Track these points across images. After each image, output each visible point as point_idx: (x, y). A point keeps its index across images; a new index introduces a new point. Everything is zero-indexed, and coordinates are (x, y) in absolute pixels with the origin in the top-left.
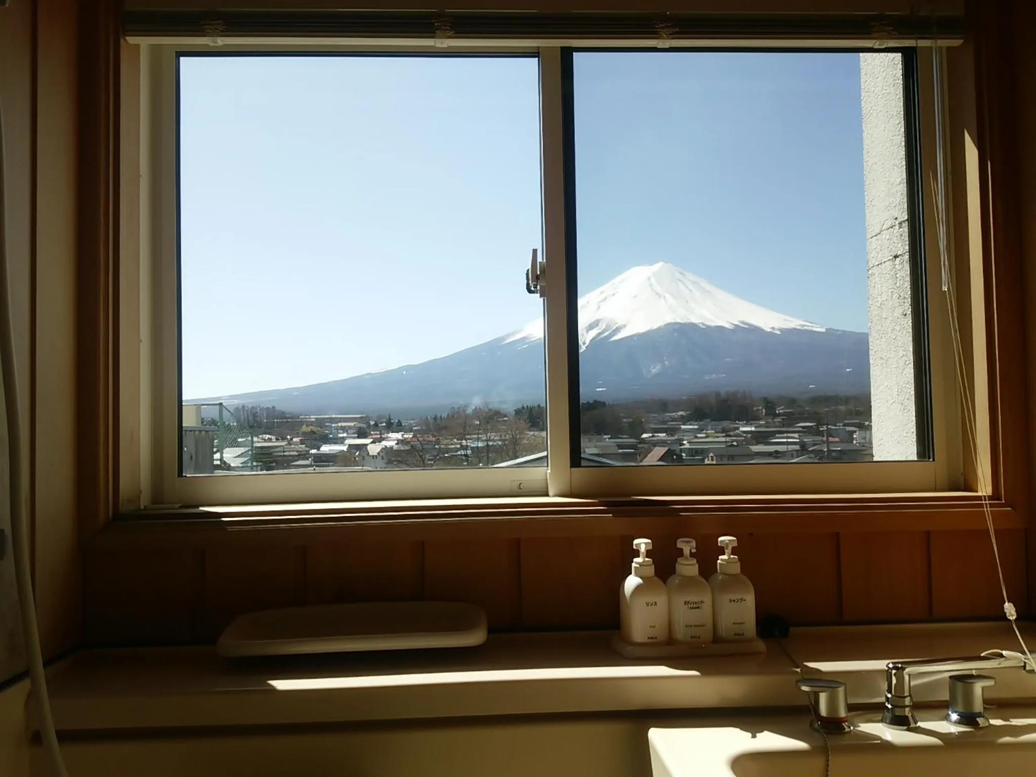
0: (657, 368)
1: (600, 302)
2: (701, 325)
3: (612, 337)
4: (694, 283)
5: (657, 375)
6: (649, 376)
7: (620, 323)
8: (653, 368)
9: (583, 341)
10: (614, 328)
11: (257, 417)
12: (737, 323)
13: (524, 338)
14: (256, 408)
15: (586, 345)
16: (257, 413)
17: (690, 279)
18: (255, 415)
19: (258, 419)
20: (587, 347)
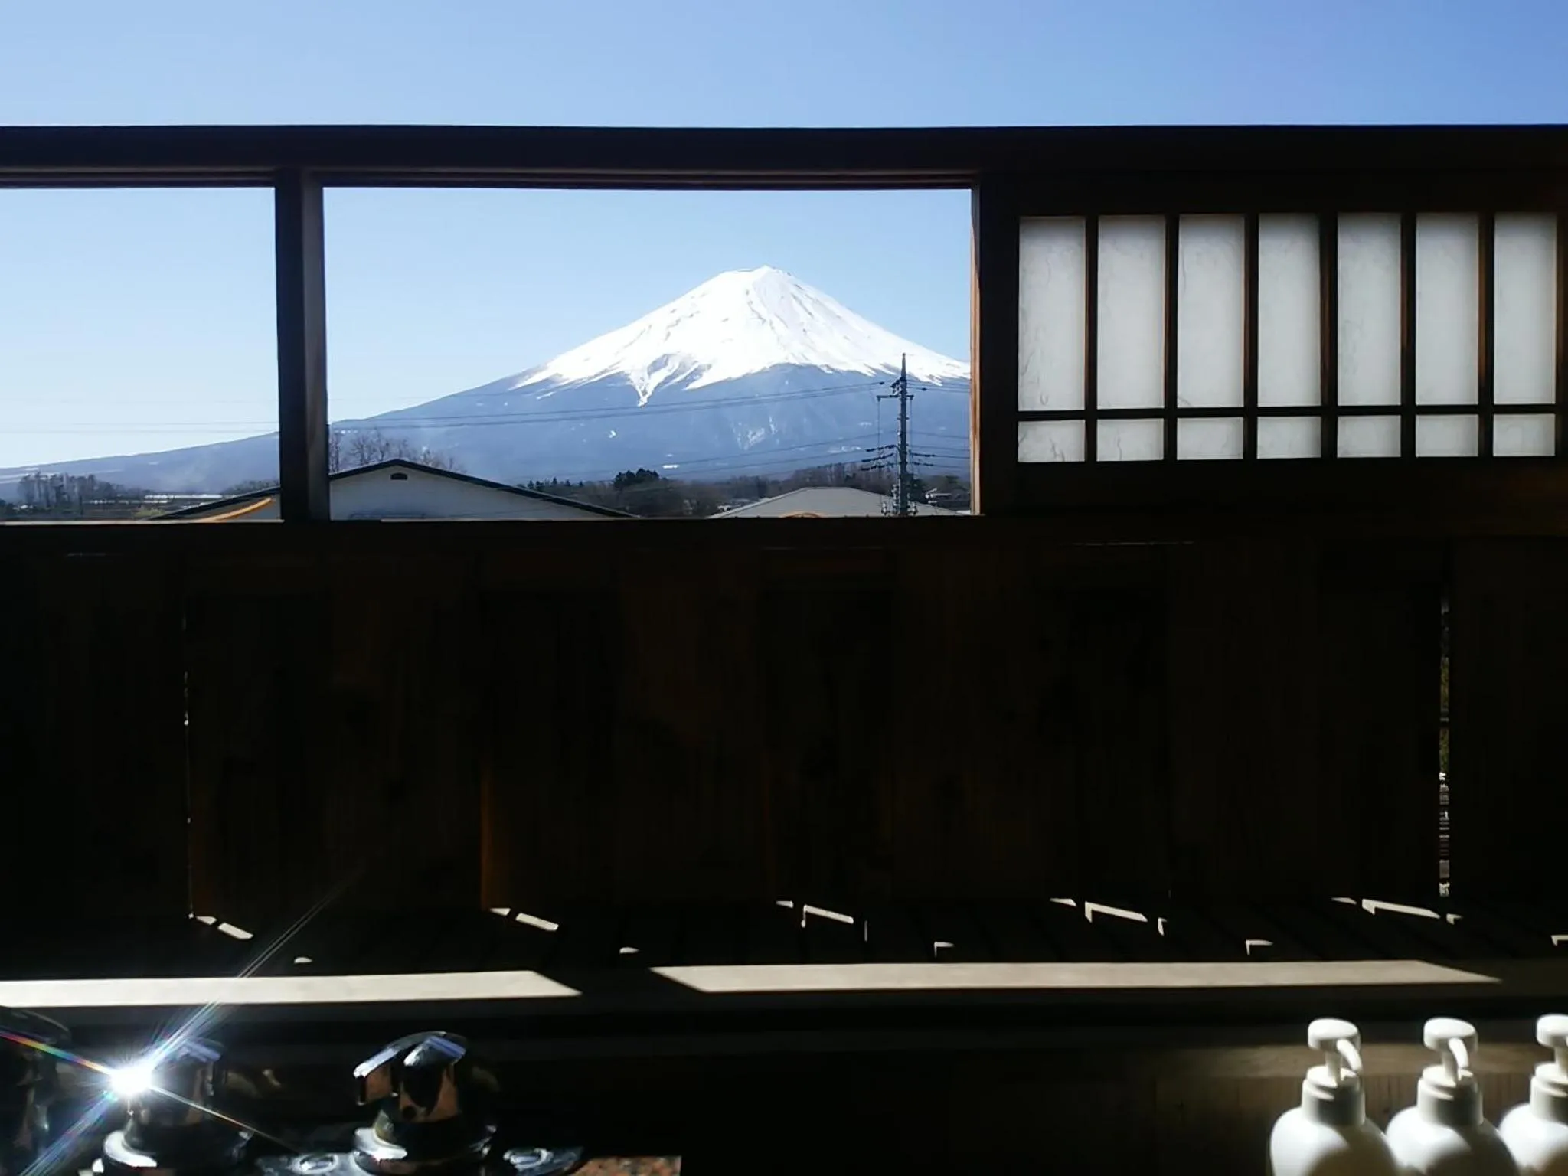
0: (758, 434)
1: (668, 327)
2: (825, 369)
3: (687, 385)
4: (816, 302)
5: (758, 445)
6: (746, 448)
7: (703, 361)
8: (752, 435)
9: (643, 389)
10: (692, 369)
11: (64, 493)
12: (880, 368)
13: (546, 382)
14: (61, 479)
15: (647, 396)
16: (62, 486)
17: (811, 295)
18: (59, 490)
19: (66, 496)
20: (648, 399)
